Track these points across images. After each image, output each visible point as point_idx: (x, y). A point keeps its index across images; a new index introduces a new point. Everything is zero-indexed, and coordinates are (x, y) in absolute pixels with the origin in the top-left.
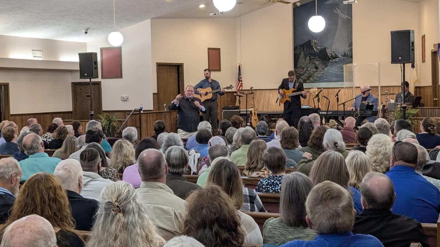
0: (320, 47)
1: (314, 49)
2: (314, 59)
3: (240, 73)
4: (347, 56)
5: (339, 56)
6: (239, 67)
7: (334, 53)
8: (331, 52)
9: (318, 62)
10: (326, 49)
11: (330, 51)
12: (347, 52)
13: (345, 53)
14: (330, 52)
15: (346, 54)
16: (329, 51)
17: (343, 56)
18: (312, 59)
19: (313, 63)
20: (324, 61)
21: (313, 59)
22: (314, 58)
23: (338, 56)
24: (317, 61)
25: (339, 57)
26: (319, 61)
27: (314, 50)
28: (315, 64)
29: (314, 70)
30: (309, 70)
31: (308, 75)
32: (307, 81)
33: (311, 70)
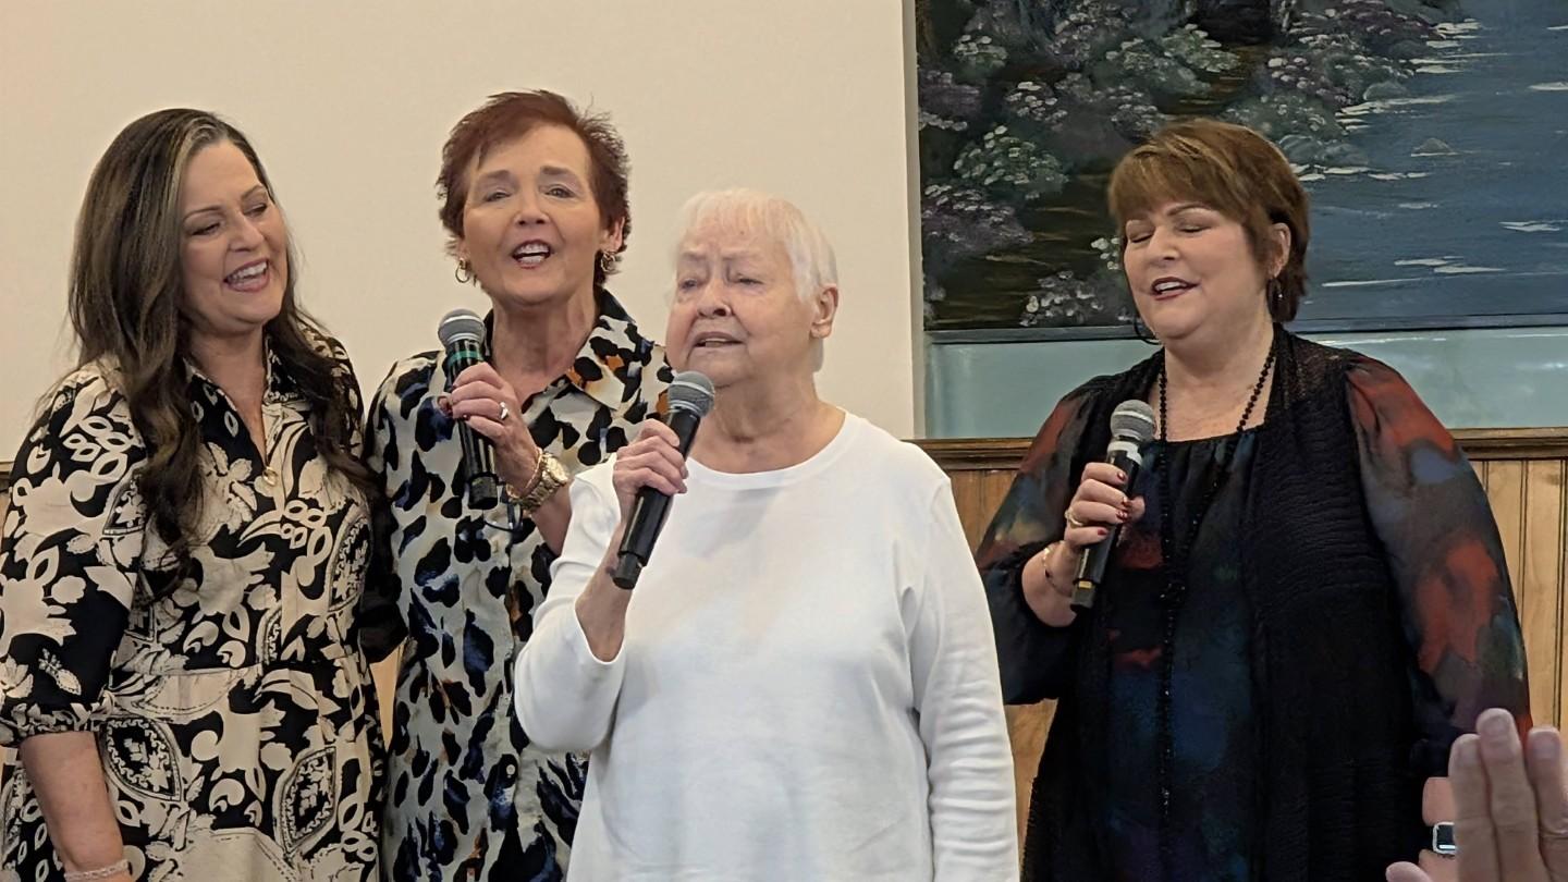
29: (1182, 62)
30: (1083, 53)
31: (1050, 160)
32: (1032, 307)
33: (1130, 55)
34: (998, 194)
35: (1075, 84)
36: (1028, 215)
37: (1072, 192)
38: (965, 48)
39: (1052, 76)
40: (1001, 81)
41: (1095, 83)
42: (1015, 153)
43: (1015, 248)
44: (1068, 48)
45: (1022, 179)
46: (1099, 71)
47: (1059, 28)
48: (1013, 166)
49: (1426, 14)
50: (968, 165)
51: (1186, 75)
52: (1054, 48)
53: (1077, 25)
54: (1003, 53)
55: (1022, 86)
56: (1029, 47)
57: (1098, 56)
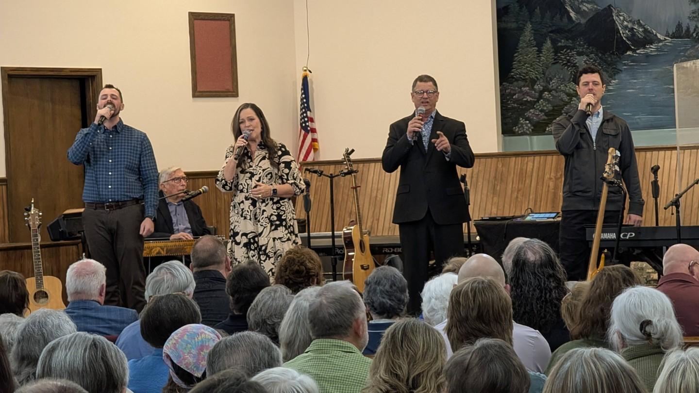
0: (589, 6)
1: (568, 12)
2: (572, 49)
3: (307, 102)
4: (688, 35)
5: (659, 35)
6: (305, 79)
7: (640, 25)
8: (630, 21)
9: (585, 58)
10: (612, 12)
11: (624, 20)
12: (685, 22)
13: (679, 26)
14: (625, 23)
15: (684, 28)
16: (621, 21)
17: (673, 36)
18: (562, 48)
19: (569, 61)
20: (604, 54)
21: (568, 47)
22: (569, 43)
23: (656, 35)
24: (580, 54)
25: (660, 41)
26: (588, 56)
27: (570, 18)
28: (575, 66)
29: (570, 88)
30: (555, 87)
31: (550, 105)
32: (547, 129)
33: (562, 87)
34: (541, 111)
35: (553, 92)
36: (546, 115)
37: (553, 110)
38: (536, 87)
39: (550, 91)
40: (541, 92)
41: (557, 92)
42: (544, 104)
43: (544, 120)
44: (552, 86)
45: (545, 108)
46: (557, 90)
47: (551, 83)
48: (544, 106)
49: (610, 79)
50: (537, 106)
51: (571, 90)
52: (550, 86)
53: (553, 83)
54: (542, 88)
55: (546, 93)
56: (546, 87)
57: (557, 88)
